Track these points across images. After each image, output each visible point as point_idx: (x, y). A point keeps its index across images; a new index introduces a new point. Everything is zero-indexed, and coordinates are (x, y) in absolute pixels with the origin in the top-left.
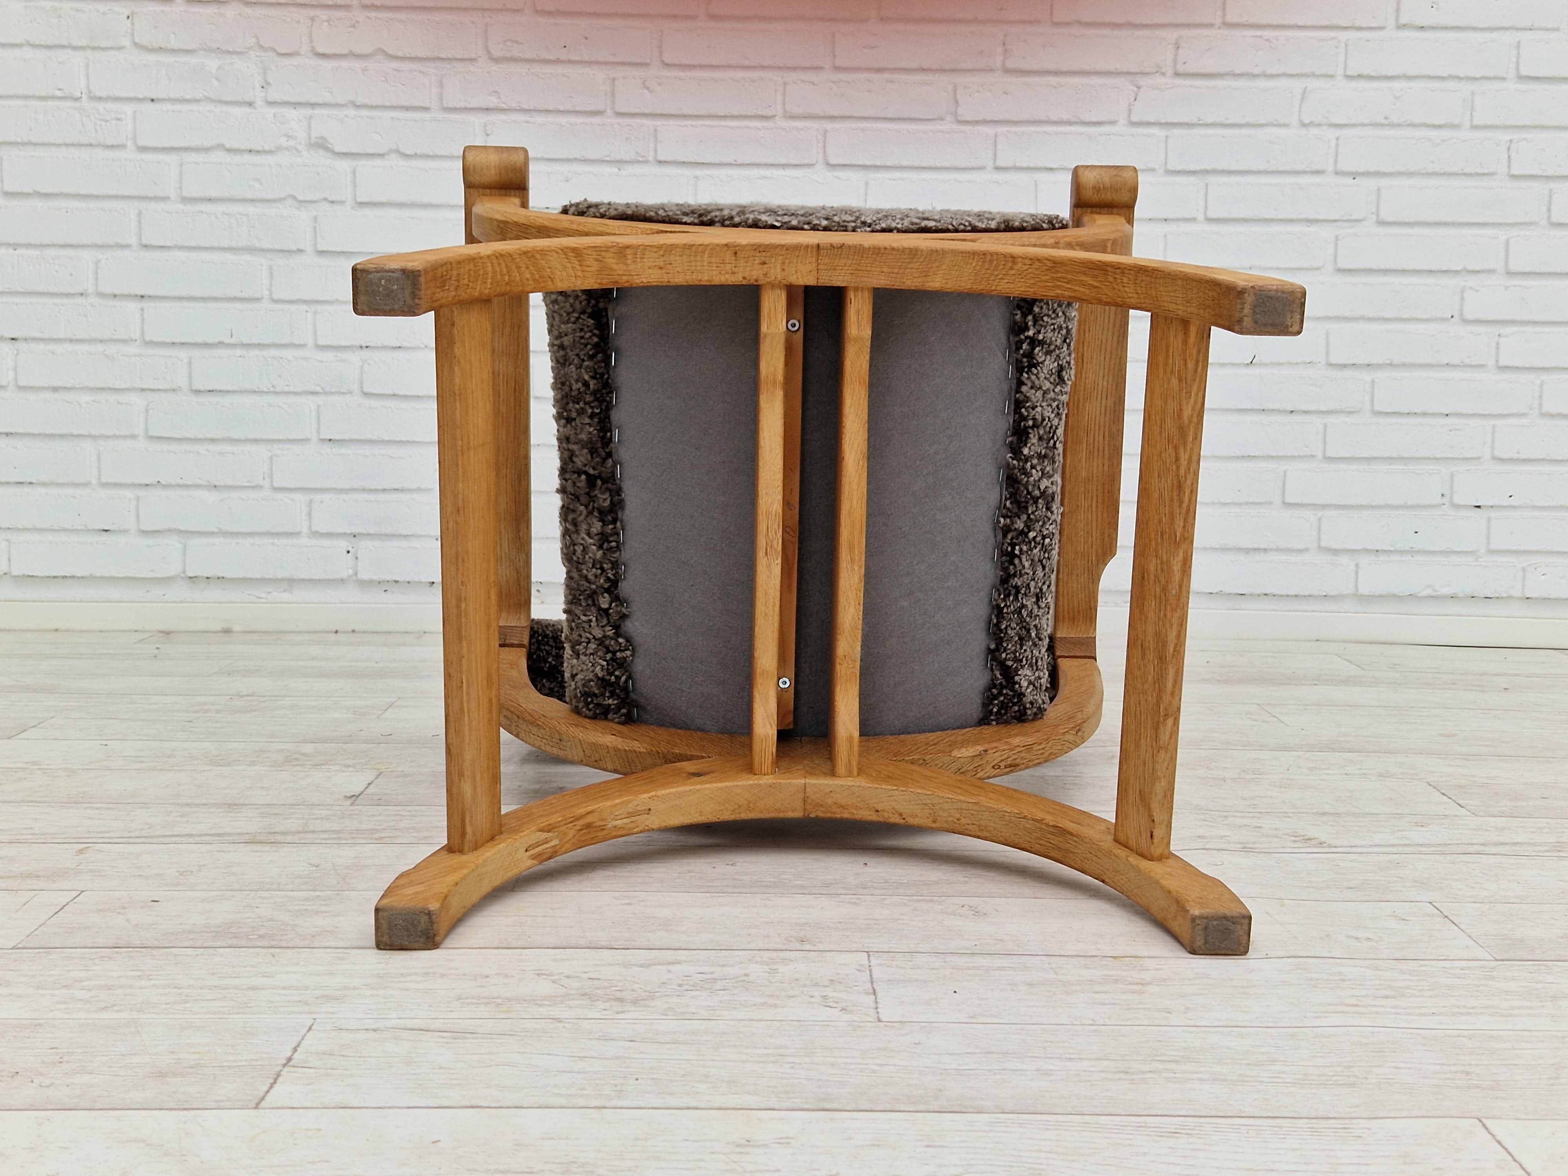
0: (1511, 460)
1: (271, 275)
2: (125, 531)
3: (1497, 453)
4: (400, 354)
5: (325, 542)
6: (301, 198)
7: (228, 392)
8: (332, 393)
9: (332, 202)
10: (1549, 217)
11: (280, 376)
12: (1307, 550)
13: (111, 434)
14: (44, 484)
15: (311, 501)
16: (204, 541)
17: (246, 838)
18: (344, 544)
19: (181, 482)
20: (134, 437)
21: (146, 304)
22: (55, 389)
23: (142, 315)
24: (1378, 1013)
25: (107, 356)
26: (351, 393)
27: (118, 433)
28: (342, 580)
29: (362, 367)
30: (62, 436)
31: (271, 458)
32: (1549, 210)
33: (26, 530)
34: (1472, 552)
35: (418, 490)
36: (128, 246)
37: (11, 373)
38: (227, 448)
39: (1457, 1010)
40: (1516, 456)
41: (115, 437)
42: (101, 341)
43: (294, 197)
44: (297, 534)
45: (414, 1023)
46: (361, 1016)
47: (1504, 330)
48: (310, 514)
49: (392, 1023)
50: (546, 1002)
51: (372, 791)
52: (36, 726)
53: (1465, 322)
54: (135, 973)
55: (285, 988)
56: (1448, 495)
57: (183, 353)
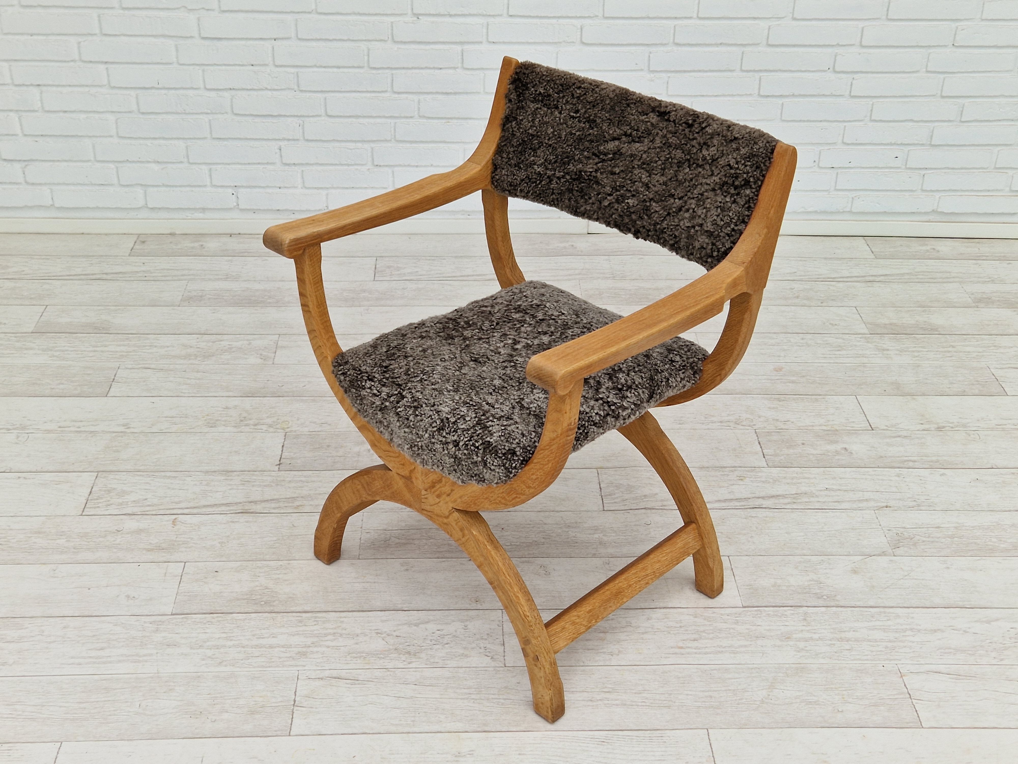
0: (853, 144)
1: (177, 50)
2: (112, 185)
3: (845, 141)
5: (220, 190)
6: (189, 8)
7: (159, 113)
8: (216, 113)
9: (208, 10)
10: (887, 15)
11: (187, 105)
13: (99, 135)
14: (66, 161)
15: (210, 170)
16: (155, 189)
17: (239, 508)
18: (230, 191)
19: (140, 160)
20: (111, 136)
21: (109, 66)
22: (65, 112)
23: (108, 71)
24: (688, 653)
25: (91, 95)
26: (227, 113)
27: (102, 134)
28: (231, 209)
29: (232, 100)
31: (187, 147)
32: (888, 10)
33: (59, 184)
34: (827, 190)
35: (268, 163)
36: (95, 34)
37: (39, 103)
38: (162, 142)
39: (719, 649)
40: (855, 142)
41: (100, 137)
42: (87, 86)
43: (185, 7)
44: (205, 186)
45: (335, 673)
46: (315, 668)
47: (856, 76)
48: (210, 176)
49: (327, 673)
50: (382, 656)
51: (285, 454)
52: (114, 379)
53: (835, 72)
54: (224, 635)
55: (283, 647)
56: (817, 162)
57: (133, 93)
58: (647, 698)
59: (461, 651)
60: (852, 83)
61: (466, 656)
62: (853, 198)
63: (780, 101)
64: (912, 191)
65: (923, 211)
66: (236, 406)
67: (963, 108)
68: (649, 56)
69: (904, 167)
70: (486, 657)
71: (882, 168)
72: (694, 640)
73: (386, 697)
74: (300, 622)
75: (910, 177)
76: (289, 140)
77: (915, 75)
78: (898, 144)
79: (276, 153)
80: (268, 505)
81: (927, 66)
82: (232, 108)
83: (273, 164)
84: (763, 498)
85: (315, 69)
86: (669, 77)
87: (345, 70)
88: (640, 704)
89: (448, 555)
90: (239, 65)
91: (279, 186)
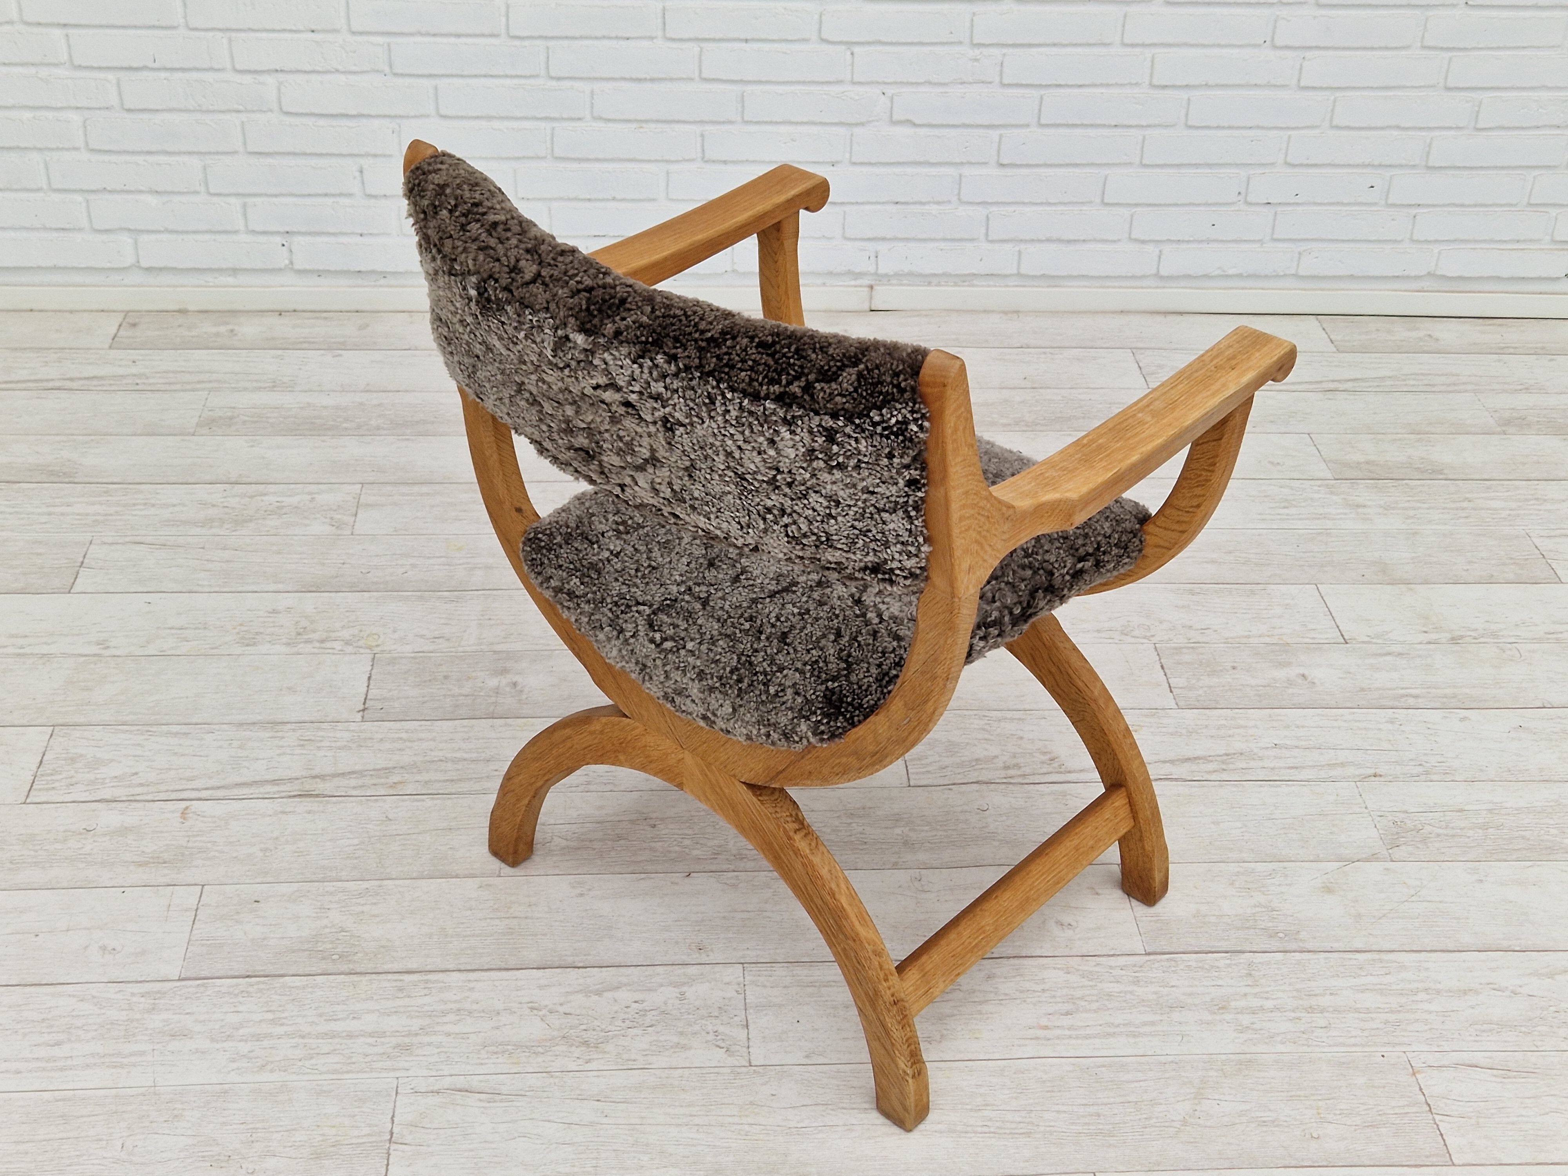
0: (1302, 165)
2: (80, 230)
3: (1289, 160)
4: (314, 77)
5: (262, 239)
7: (157, 110)
8: (254, 111)
11: (204, 97)
12: (1119, 240)
13: (54, 146)
15: (245, 205)
16: (153, 237)
17: (295, 788)
18: (279, 240)
19: (125, 188)
20: (76, 149)
21: (71, 31)
23: (68, 40)
24: (1058, 1038)
25: (41, 79)
26: (271, 111)
27: (61, 146)
28: (280, 269)
29: (279, 88)
30: (10, 149)
31: (204, 168)
34: (1259, 241)
35: (341, 195)
38: (163, 158)
39: (1108, 1030)
40: (1305, 162)
41: (58, 149)
42: (33, 64)
44: (236, 232)
45: (460, 1082)
46: (426, 1073)
47: (1309, 54)
48: (245, 215)
49: (447, 1082)
50: (540, 1049)
51: (373, 693)
52: (82, 563)
53: (1275, 47)
54: (270, 1016)
55: (371, 1035)
56: (1243, 194)
57: (110, 76)
58: (990, 1120)
59: (675, 1039)
60: (1301, 65)
61: (685, 1048)
62: (1300, 253)
63: (1184, 95)
64: (1395, 241)
65: (1413, 274)
66: (289, 609)
67: (1479, 107)
68: (972, 20)
69: (1383, 202)
70: (718, 1049)
71: (1349, 204)
72: (1067, 1014)
73: (547, 1124)
74: (401, 990)
75: (1393, 220)
76: (375, 156)
77: (1403, 53)
78: (1373, 166)
79: (355, 178)
80: (343, 782)
81: (1423, 37)
82: (280, 102)
83: (350, 195)
84: (1172, 762)
85: (419, 39)
86: (1004, 55)
87: (470, 40)
88: (979, 1129)
89: (650, 868)
90: (291, 31)
91: (360, 232)
